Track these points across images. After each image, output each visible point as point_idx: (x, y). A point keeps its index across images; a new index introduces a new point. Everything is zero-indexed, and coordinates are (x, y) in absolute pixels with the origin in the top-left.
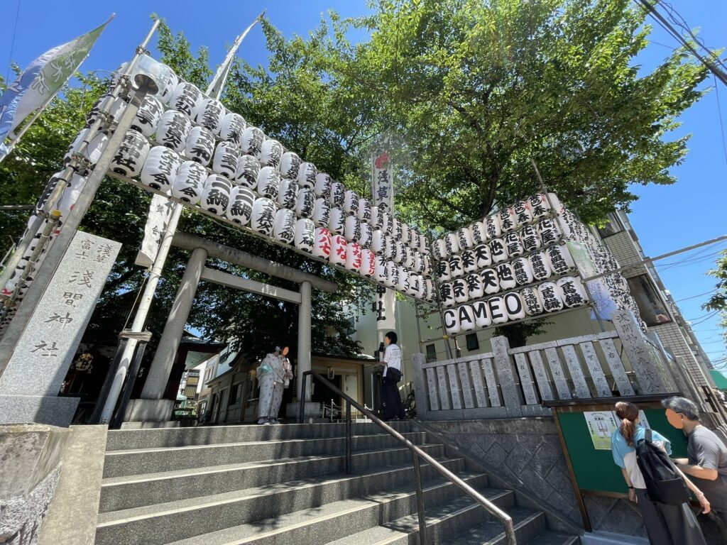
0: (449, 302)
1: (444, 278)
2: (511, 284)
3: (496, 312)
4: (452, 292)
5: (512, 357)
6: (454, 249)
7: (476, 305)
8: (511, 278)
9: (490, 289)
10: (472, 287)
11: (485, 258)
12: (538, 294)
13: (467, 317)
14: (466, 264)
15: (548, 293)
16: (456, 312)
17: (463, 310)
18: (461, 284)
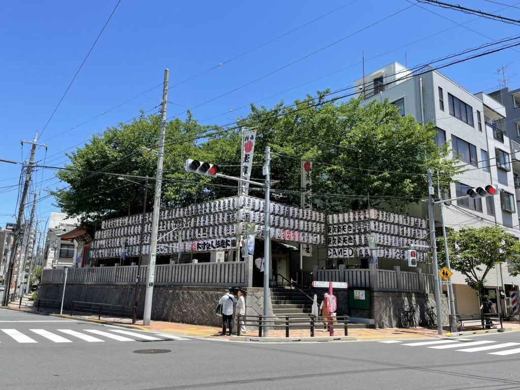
0: (330, 245)
1: (330, 234)
2: (352, 244)
3: (345, 254)
4: (332, 241)
5: (344, 272)
6: (335, 222)
7: (339, 249)
8: (352, 242)
9: (345, 244)
10: (339, 242)
11: (345, 231)
12: (358, 250)
13: (336, 254)
14: (338, 231)
15: (361, 251)
16: (332, 250)
17: (334, 250)
18: (336, 239)
